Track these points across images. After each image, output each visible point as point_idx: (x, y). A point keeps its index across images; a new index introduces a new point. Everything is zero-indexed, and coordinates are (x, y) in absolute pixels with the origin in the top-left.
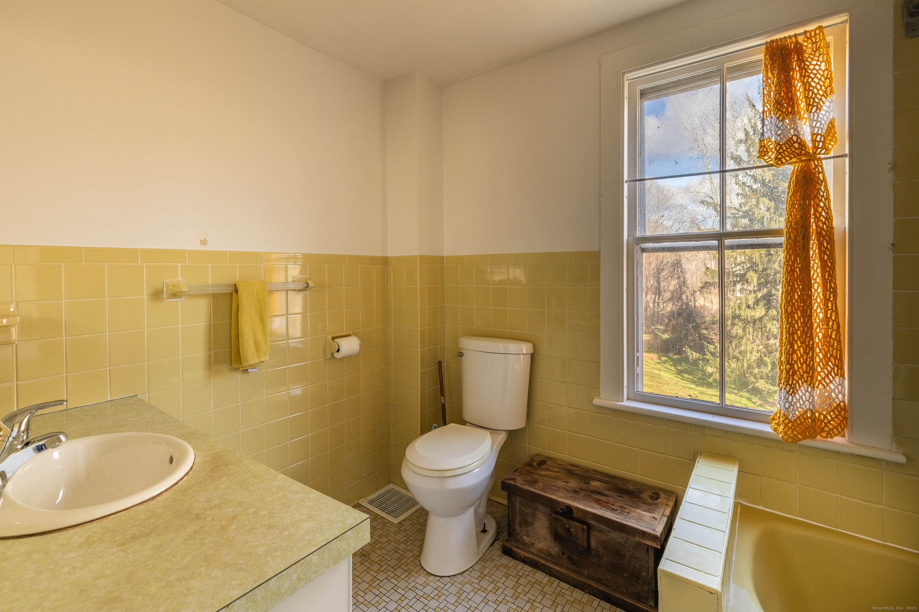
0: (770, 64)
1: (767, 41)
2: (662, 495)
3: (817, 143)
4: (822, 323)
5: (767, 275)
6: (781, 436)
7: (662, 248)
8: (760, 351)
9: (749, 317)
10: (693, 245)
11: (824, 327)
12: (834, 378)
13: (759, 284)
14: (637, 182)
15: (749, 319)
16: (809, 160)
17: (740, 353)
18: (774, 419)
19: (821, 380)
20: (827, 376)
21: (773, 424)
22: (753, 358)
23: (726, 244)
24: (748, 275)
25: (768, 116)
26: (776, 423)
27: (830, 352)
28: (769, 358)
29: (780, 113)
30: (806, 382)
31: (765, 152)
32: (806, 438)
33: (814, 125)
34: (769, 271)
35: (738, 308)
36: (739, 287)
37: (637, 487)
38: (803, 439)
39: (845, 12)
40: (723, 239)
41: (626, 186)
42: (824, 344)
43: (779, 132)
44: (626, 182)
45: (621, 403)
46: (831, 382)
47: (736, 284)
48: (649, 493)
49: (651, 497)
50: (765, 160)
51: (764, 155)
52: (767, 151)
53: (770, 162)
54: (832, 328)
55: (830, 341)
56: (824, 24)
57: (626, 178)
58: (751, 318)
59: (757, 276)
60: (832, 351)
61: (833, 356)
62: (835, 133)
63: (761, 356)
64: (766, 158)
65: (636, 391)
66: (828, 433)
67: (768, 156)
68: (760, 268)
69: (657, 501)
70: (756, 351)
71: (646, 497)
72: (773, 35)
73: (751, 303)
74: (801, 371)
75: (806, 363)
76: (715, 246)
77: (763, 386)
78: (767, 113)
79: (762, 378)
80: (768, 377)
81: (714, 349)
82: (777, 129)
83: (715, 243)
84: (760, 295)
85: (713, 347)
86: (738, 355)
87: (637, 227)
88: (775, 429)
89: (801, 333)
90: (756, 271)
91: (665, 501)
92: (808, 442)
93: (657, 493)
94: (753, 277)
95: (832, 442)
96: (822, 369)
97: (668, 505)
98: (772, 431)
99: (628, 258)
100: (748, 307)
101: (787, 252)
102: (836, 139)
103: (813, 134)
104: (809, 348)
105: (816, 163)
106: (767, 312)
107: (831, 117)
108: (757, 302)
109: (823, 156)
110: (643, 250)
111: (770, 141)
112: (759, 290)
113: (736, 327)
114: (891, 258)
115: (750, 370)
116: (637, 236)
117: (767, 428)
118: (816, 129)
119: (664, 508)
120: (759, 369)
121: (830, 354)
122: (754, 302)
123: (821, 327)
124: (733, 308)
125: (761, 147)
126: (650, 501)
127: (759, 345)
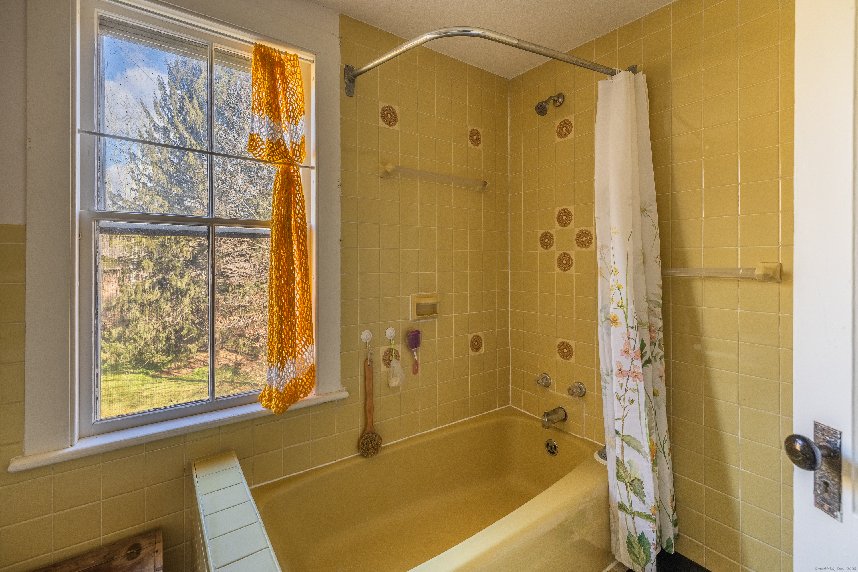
0: (260, 66)
1: (256, 43)
2: (144, 543)
3: (295, 151)
4: (299, 303)
5: (162, 263)
6: (273, 411)
7: (137, 229)
8: (155, 329)
9: (145, 300)
10: (179, 229)
11: (300, 306)
12: (308, 347)
13: (154, 271)
14: (96, 137)
15: (145, 302)
16: (289, 164)
17: (137, 334)
18: (262, 397)
19: (299, 351)
20: (303, 346)
21: (264, 402)
22: (149, 337)
23: (216, 230)
24: (144, 262)
25: (256, 114)
26: (266, 400)
27: (305, 326)
28: (163, 334)
29: (272, 114)
30: (291, 355)
31: (254, 146)
32: (292, 404)
33: (293, 136)
34: (163, 260)
35: (135, 293)
36: (134, 273)
37: (103, 555)
38: (290, 405)
39: (313, 54)
40: (214, 224)
41: (78, 136)
42: (301, 320)
43: (272, 132)
44: (79, 131)
45: (71, 449)
46: (306, 350)
47: (132, 271)
48: (124, 552)
49: (129, 557)
50: (254, 154)
51: (254, 149)
52: (256, 146)
53: (258, 158)
54: (308, 306)
55: (306, 316)
56: (299, 55)
57: (78, 127)
58: (147, 301)
59: (153, 263)
60: (307, 325)
61: (308, 329)
62: (305, 148)
63: (156, 333)
64: (255, 152)
65: (93, 421)
66: (305, 393)
67: (256, 151)
68: (156, 256)
69: (140, 556)
70: (152, 329)
71: (122, 561)
72: (262, 40)
73: (147, 287)
74: (287, 346)
75: (291, 339)
76: (205, 232)
77: (158, 359)
78: (256, 110)
79: (157, 352)
80: (162, 351)
81: (108, 335)
82: (269, 129)
83: (204, 228)
84: (155, 280)
85: (108, 333)
86: (134, 336)
87: (96, 199)
88: (267, 407)
89: (286, 313)
90: (152, 260)
91: (151, 548)
92: (293, 407)
93: (136, 544)
94: (148, 264)
95: (307, 400)
96: (299, 341)
97: (157, 551)
98: (264, 409)
99: (80, 239)
100: (144, 291)
101: (276, 242)
102: (305, 153)
103: (292, 143)
104: (293, 325)
105: (295, 168)
106: (162, 295)
107: (303, 134)
108: (153, 287)
109: (299, 164)
110: (102, 230)
111: (259, 138)
112: (155, 276)
113: (132, 311)
114: (340, 250)
115: (146, 347)
116: (96, 210)
117: (258, 408)
118: (295, 140)
119: (153, 559)
120: (155, 345)
121: (306, 328)
122: (150, 287)
123: (298, 306)
124: (129, 294)
125: (251, 140)
126: (130, 563)
127: (154, 324)
